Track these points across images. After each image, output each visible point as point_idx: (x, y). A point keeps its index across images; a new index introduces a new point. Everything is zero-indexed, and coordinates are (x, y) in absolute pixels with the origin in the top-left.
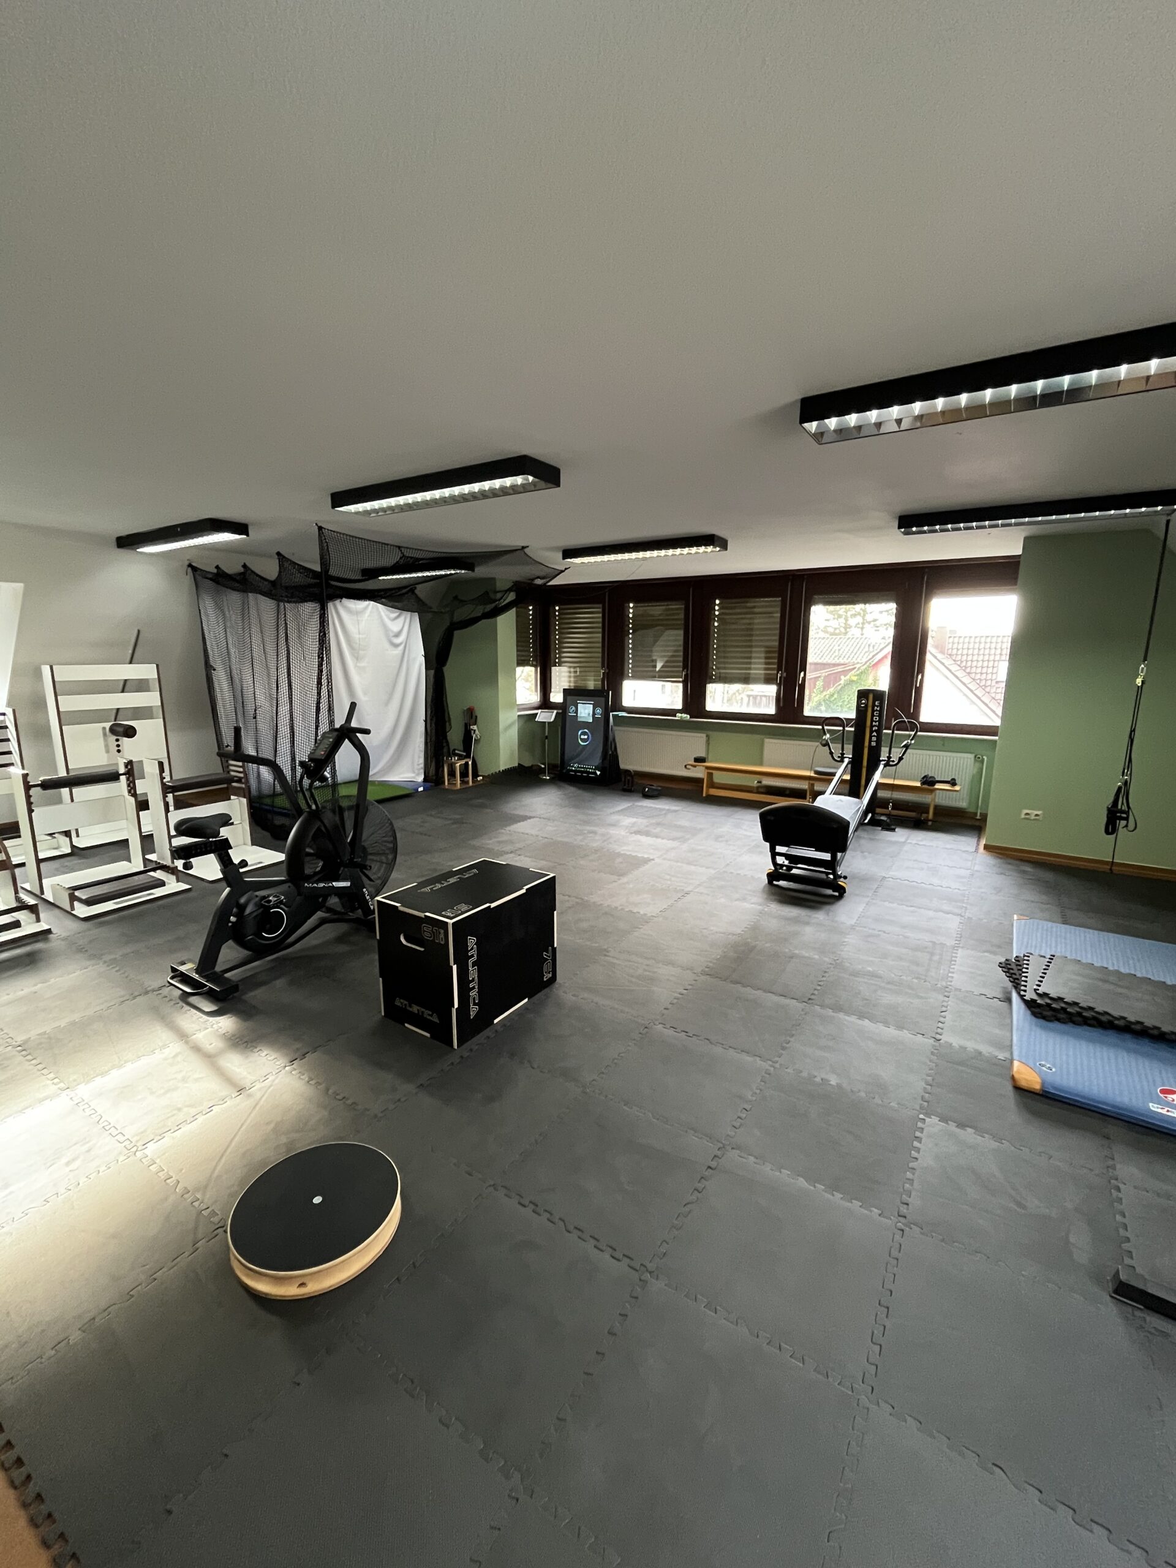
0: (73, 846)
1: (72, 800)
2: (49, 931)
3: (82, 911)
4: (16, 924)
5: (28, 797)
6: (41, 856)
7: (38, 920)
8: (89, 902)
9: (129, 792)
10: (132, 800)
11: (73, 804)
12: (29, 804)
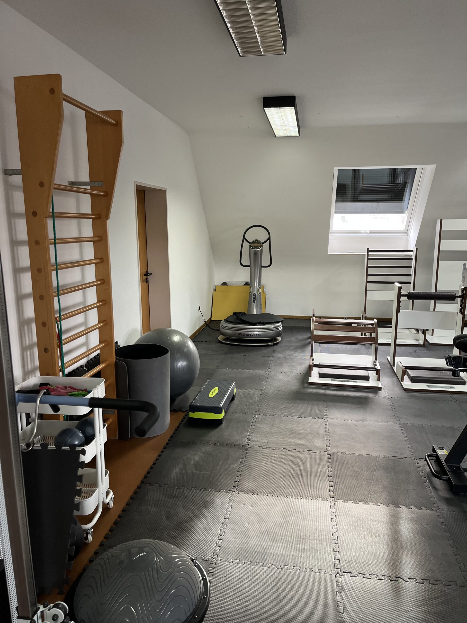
0: (425, 340)
1: (434, 310)
2: (380, 389)
3: (407, 384)
4: (366, 378)
5: (399, 302)
6: (399, 341)
7: (379, 380)
8: (414, 380)
9: (461, 310)
10: (461, 316)
11: (434, 312)
12: (398, 307)
